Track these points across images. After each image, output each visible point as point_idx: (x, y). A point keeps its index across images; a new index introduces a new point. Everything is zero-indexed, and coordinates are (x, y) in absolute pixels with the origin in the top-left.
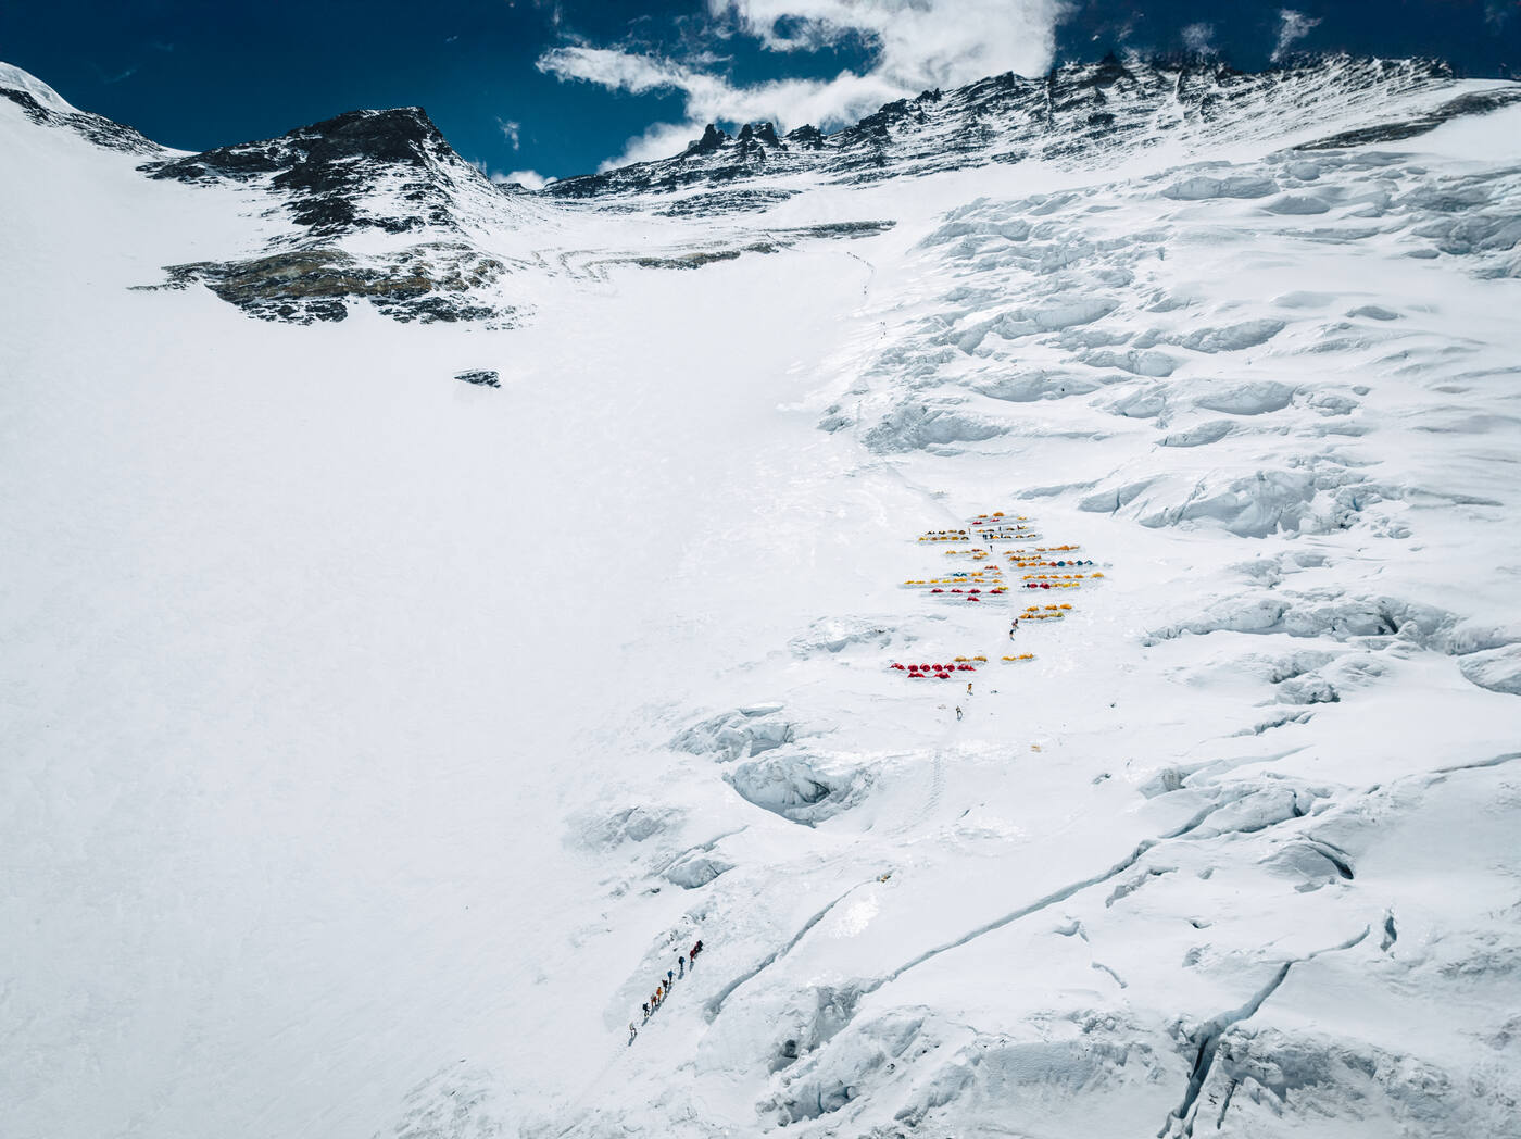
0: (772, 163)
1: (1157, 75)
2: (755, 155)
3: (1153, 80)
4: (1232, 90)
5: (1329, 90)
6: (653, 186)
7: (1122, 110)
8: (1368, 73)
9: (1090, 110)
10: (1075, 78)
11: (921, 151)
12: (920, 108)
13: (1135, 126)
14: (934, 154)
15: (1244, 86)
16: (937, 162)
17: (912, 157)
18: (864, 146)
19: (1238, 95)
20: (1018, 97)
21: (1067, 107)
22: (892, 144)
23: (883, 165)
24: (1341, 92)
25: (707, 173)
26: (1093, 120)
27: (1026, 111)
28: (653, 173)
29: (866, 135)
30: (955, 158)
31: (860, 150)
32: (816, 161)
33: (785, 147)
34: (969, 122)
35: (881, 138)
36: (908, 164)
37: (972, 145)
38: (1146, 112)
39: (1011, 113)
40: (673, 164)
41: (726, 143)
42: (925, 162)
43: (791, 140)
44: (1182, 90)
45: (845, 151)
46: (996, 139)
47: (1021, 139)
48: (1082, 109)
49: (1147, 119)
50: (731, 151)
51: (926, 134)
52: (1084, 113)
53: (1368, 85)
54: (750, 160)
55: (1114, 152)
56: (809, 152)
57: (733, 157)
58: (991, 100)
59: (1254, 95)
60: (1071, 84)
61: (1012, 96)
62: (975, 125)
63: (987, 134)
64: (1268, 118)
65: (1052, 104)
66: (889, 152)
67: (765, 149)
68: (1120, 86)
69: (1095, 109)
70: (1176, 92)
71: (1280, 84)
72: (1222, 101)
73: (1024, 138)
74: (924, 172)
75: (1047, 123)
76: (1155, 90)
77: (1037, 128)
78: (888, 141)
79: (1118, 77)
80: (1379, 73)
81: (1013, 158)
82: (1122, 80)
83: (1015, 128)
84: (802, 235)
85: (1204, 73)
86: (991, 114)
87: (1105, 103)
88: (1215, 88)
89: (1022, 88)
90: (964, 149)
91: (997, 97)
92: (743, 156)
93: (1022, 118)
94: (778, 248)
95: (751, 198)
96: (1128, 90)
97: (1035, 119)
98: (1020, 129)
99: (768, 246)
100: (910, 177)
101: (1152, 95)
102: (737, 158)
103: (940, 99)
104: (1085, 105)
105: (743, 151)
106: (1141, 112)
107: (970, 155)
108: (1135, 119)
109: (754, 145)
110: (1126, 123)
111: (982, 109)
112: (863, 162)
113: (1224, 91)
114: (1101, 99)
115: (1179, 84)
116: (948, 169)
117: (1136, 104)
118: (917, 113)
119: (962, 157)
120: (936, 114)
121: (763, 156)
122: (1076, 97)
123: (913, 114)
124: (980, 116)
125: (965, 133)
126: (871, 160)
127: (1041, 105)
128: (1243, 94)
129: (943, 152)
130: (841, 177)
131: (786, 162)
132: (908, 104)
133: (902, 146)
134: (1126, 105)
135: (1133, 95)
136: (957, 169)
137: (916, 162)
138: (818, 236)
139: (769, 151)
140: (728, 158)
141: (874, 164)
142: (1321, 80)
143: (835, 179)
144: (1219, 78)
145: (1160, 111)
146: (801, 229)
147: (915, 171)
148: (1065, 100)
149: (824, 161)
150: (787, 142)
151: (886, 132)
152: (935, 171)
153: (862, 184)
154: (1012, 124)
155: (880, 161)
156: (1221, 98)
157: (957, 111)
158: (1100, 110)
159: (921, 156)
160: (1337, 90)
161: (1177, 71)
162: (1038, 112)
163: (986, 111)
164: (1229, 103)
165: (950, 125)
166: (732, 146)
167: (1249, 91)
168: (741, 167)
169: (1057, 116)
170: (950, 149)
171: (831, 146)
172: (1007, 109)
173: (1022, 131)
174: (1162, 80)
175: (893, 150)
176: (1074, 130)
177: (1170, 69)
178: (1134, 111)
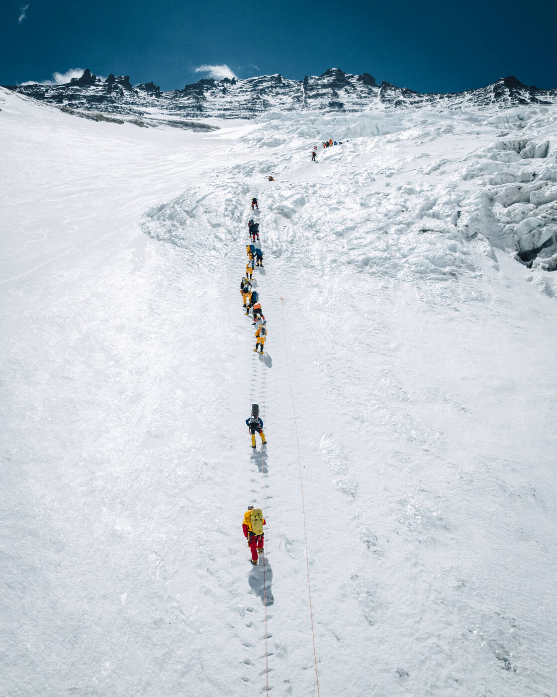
0: (130, 100)
1: (367, 87)
2: (117, 93)
3: (366, 90)
4: (412, 100)
5: (467, 104)
6: (47, 98)
7: (348, 102)
8: (487, 98)
9: (330, 100)
10: (320, 82)
11: (225, 107)
12: (223, 86)
13: (357, 111)
14: (234, 110)
15: (417, 99)
16: (236, 114)
17: (220, 109)
18: (188, 99)
19: (416, 102)
20: (284, 89)
21: (315, 96)
22: (207, 101)
23: (201, 111)
24: (474, 105)
25: (84, 97)
26: (332, 105)
27: (290, 96)
28: (47, 91)
29: (190, 94)
30: (247, 113)
31: (185, 101)
32: (157, 103)
33: (137, 92)
34: (255, 96)
35: (199, 97)
36: (218, 113)
37: (257, 108)
38: (363, 105)
39: (280, 96)
40: (61, 88)
41: (97, 83)
42: (229, 113)
43: (140, 89)
44: (383, 96)
45: (176, 100)
46: (272, 108)
47: (287, 110)
48: (324, 98)
49: (364, 108)
50: (100, 88)
51: (228, 98)
52: (326, 101)
53: (488, 104)
54: (113, 94)
56: (152, 98)
57: (101, 91)
58: (268, 88)
59: (424, 103)
60: (317, 85)
61: (281, 88)
62: (259, 98)
63: (266, 105)
65: (306, 94)
66: (205, 105)
67: (124, 91)
68: (346, 90)
69: (332, 99)
70: (379, 97)
71: (438, 100)
72: (407, 105)
73: (289, 110)
74: (228, 117)
75: (303, 103)
76: (367, 95)
77: (297, 106)
78: (204, 98)
79: (345, 85)
80: (493, 99)
82: (348, 88)
83: (283, 104)
84: (162, 123)
85: (395, 90)
86: (268, 95)
87: (338, 97)
88: (401, 98)
89: (287, 84)
90: (251, 110)
91: (272, 87)
92: (109, 92)
93: (288, 100)
94: (148, 126)
95: (118, 110)
96: (351, 93)
97: (296, 100)
98: (286, 105)
99: (143, 123)
100: (220, 119)
101: (366, 97)
102: (105, 92)
103: (235, 84)
104: (326, 97)
105: (109, 88)
106: (359, 104)
107: (256, 114)
108: (356, 108)
109: (116, 87)
110: (351, 108)
111: (263, 91)
112: (189, 107)
113: (407, 100)
114: (335, 95)
115: (381, 94)
116: (243, 118)
117: (356, 100)
118: (222, 88)
119: (252, 114)
120: (233, 91)
121: (122, 94)
122: (320, 92)
123: (219, 88)
124: (261, 94)
125: (253, 101)
126: (193, 107)
127: (299, 94)
128: (418, 102)
129: (239, 109)
130: (175, 113)
131: (137, 100)
132: (216, 82)
133: (213, 103)
134: (351, 100)
135: (354, 96)
136: (249, 119)
137: (222, 112)
138: (172, 126)
139: (126, 93)
140: (98, 91)
141: (195, 109)
142: (461, 99)
143: (170, 113)
144: (404, 93)
145: (371, 105)
146: (161, 120)
147: (223, 116)
148: (314, 93)
149: (162, 104)
150: (138, 90)
151: (203, 95)
152: (235, 118)
153: (189, 118)
154: (281, 101)
155: (200, 108)
156: (406, 103)
157: (247, 91)
158: (335, 100)
159: (225, 110)
160: (471, 104)
161: (379, 87)
162: (298, 97)
163: (265, 93)
164: (410, 106)
165: (242, 97)
166: (101, 86)
167: (422, 101)
168: (108, 97)
169: (309, 101)
170: (244, 109)
171: (166, 98)
172: (278, 94)
173: (288, 106)
174: (371, 91)
175: (208, 104)
176: (320, 108)
177: (375, 86)
178: (355, 104)
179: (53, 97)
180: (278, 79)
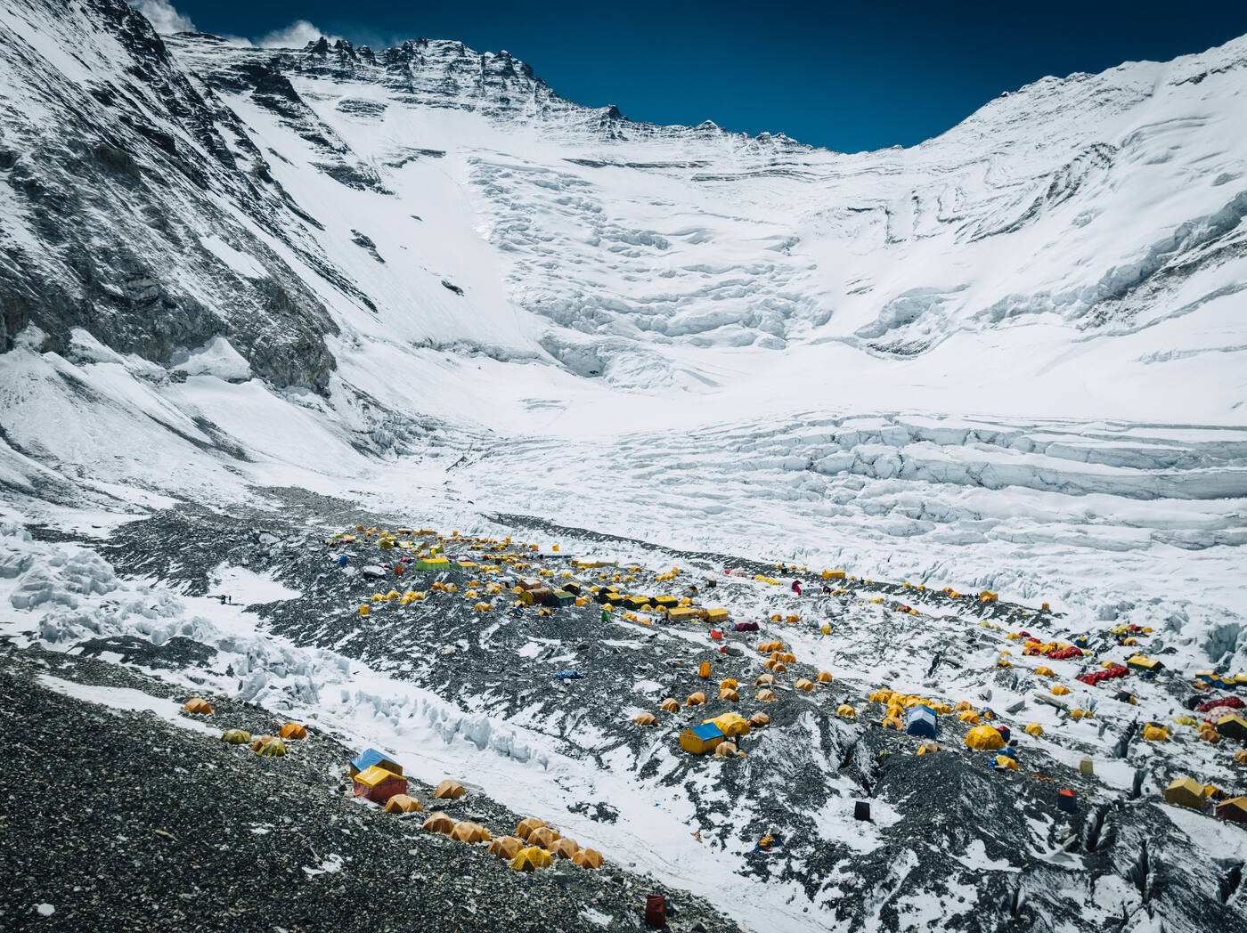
1: (527, 80)
2: (349, 64)
3: (526, 83)
4: (554, 106)
5: (584, 127)
6: (304, 72)
7: (513, 97)
8: (596, 124)
9: (500, 93)
10: (494, 66)
11: (429, 88)
13: (517, 110)
14: (434, 93)
15: (558, 105)
16: (437, 99)
17: (426, 91)
18: (400, 75)
19: (556, 110)
20: (467, 65)
21: (491, 84)
22: (413, 77)
23: (414, 93)
24: (587, 131)
26: (502, 99)
27: (472, 77)
28: (299, 60)
29: (399, 67)
30: (445, 99)
31: (398, 77)
32: (378, 76)
33: (360, 61)
35: (406, 70)
36: (425, 96)
37: (450, 92)
39: (464, 74)
40: (308, 57)
41: (329, 49)
42: (432, 97)
43: (361, 55)
44: (536, 95)
45: (392, 75)
46: (461, 91)
47: (471, 96)
48: (497, 89)
49: (523, 107)
50: (335, 57)
51: (427, 73)
52: (498, 93)
53: (594, 132)
54: (346, 65)
55: (510, 124)
56: (372, 68)
57: (337, 61)
58: (455, 61)
59: (561, 113)
60: (492, 70)
61: (464, 63)
62: (450, 78)
63: (456, 87)
64: (564, 132)
65: (484, 79)
66: (413, 84)
67: (352, 61)
68: (512, 81)
69: (502, 91)
70: (534, 95)
71: (570, 111)
72: (550, 111)
73: (473, 96)
74: (433, 105)
75: (482, 91)
76: (526, 90)
77: (478, 92)
78: (411, 73)
79: (512, 75)
80: (599, 127)
81: (470, 109)
82: (514, 78)
83: (468, 87)
84: (419, 152)
85: (545, 90)
86: (456, 73)
87: (506, 90)
88: (548, 102)
89: (469, 59)
90: (448, 95)
91: (458, 60)
92: (343, 63)
93: (471, 83)
94: (415, 159)
95: (371, 108)
96: (515, 85)
97: (476, 85)
98: (470, 88)
99: (412, 158)
100: (428, 106)
101: (525, 92)
102: (340, 63)
103: (427, 46)
104: (498, 87)
105: (340, 56)
106: (520, 101)
107: (452, 99)
108: (518, 106)
109: (346, 56)
110: (514, 106)
111: (452, 67)
112: (404, 87)
113: (551, 105)
114: (504, 86)
115: (535, 91)
116: (443, 106)
117: (518, 95)
118: (419, 55)
119: (448, 99)
120: (428, 58)
121: (352, 65)
122: (494, 80)
124: (451, 71)
125: (446, 81)
126: (407, 86)
127: (479, 77)
129: (439, 93)
131: (364, 73)
132: (413, 46)
133: (419, 80)
134: (515, 95)
135: (517, 89)
136: (447, 107)
137: (428, 96)
138: (423, 155)
139: (354, 63)
140: (335, 61)
141: (409, 90)
143: (394, 96)
144: (551, 96)
145: (528, 105)
147: (429, 103)
148: (489, 79)
149: (382, 77)
150: (359, 56)
151: (408, 67)
152: (438, 106)
153: (408, 105)
154: (466, 83)
155: (411, 89)
156: (550, 109)
157: (439, 62)
158: (505, 94)
159: (429, 92)
161: (535, 82)
162: (478, 82)
163: (454, 69)
164: (552, 113)
165: (436, 70)
166: (333, 52)
168: (344, 72)
169: (487, 88)
170: (442, 92)
171: (380, 64)
172: (463, 71)
173: (471, 91)
174: (529, 85)
175: (415, 82)
176: (494, 101)
177: (532, 79)
178: (518, 100)
179: (308, 71)
180: (462, 51)
